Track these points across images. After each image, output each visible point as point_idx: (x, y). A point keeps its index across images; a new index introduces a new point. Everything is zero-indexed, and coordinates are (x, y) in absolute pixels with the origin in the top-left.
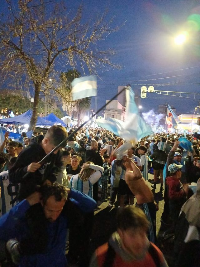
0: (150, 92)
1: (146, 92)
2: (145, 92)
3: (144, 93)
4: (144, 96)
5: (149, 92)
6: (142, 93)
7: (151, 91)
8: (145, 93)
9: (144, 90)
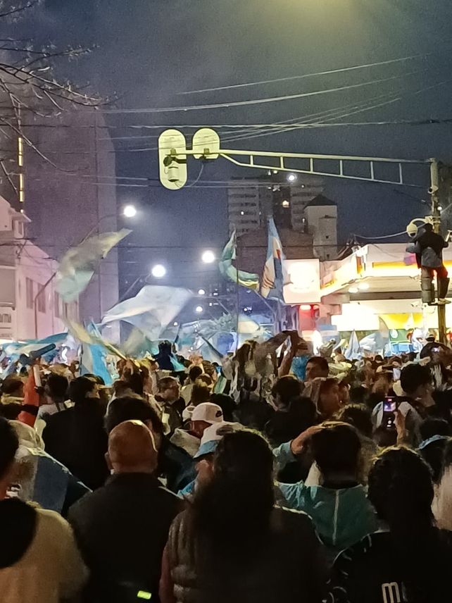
0: (203, 159)
1: (184, 157)
2: (179, 157)
3: (174, 164)
4: (174, 177)
5: (197, 157)
6: (167, 162)
7: (207, 152)
8: (180, 161)
9: (174, 152)
